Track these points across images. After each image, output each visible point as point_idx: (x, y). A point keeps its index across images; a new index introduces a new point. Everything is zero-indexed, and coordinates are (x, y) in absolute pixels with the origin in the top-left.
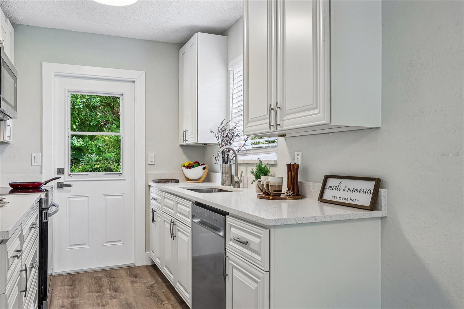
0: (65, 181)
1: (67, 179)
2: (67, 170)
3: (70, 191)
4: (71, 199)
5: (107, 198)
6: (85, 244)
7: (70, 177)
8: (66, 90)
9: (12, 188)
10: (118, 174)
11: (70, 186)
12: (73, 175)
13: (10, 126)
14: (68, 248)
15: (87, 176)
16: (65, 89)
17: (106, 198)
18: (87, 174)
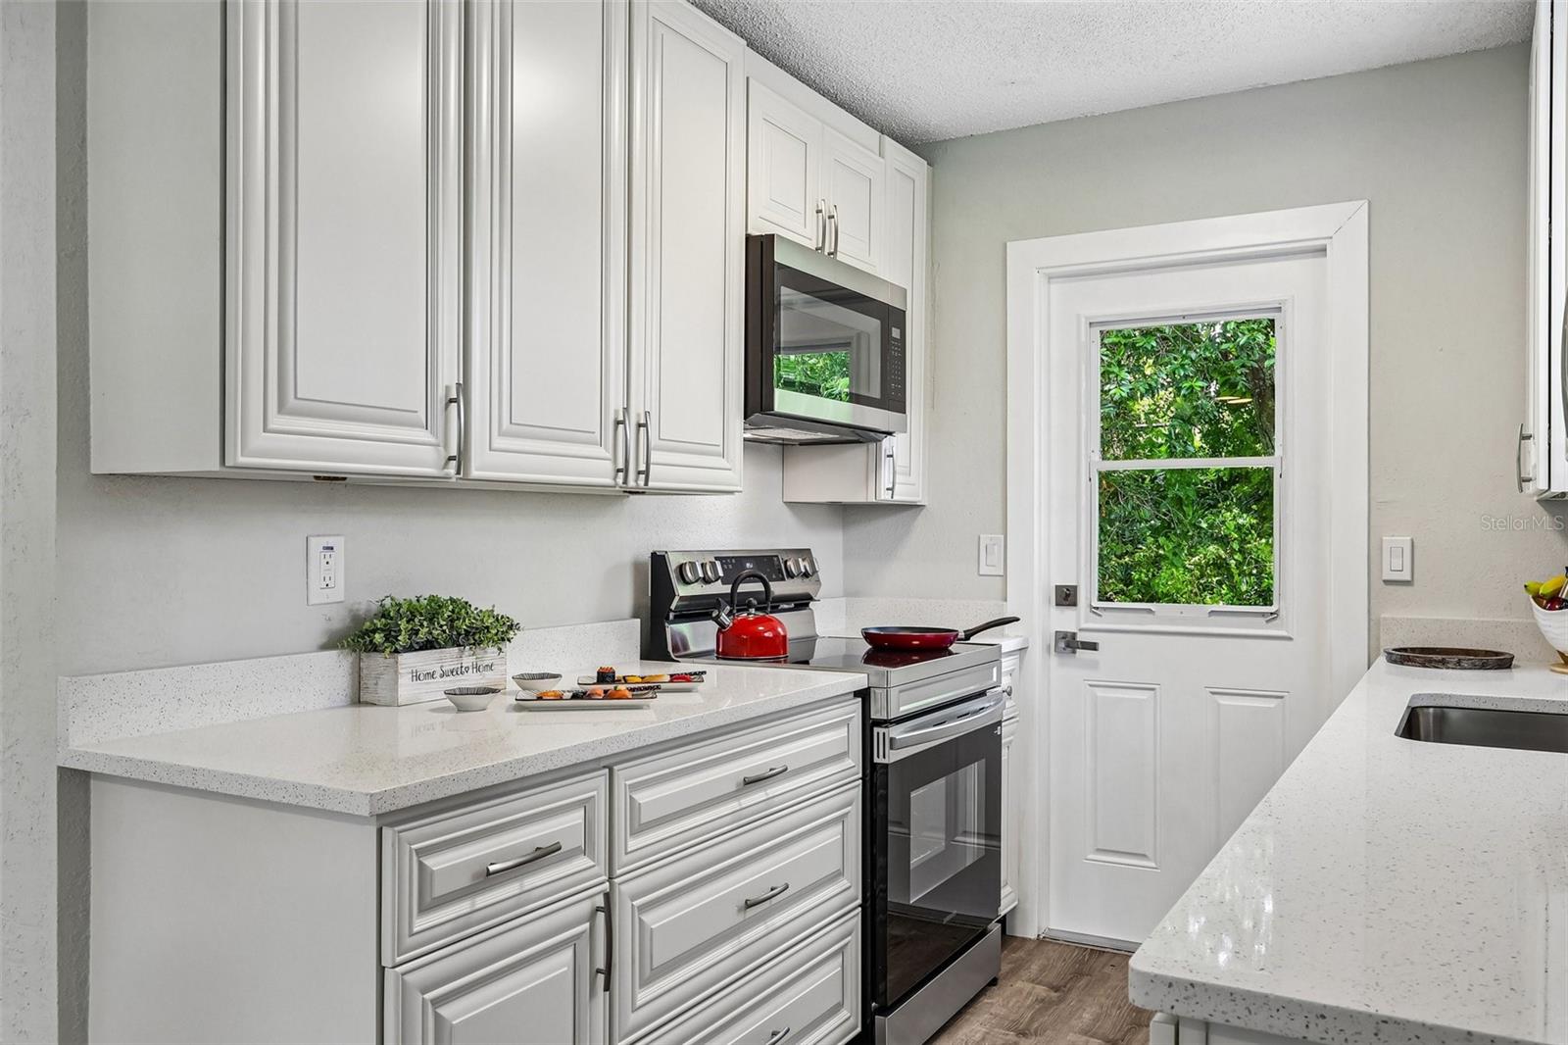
0: (1080, 630)
1: (1086, 622)
2: (1087, 594)
3: (1094, 665)
4: (1100, 692)
5: (1224, 701)
6: (1144, 856)
7: (1092, 615)
8: (1083, 320)
9: (870, 647)
10: (1263, 614)
11: (1093, 646)
12: (1105, 609)
13: (892, 456)
14: (1090, 857)
15: (1150, 616)
16: (1078, 316)
17: (1219, 705)
18: (1150, 611)
